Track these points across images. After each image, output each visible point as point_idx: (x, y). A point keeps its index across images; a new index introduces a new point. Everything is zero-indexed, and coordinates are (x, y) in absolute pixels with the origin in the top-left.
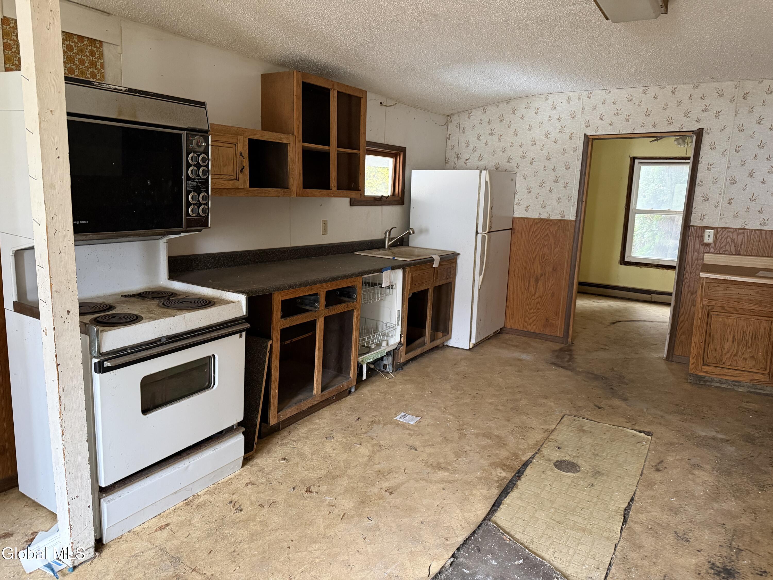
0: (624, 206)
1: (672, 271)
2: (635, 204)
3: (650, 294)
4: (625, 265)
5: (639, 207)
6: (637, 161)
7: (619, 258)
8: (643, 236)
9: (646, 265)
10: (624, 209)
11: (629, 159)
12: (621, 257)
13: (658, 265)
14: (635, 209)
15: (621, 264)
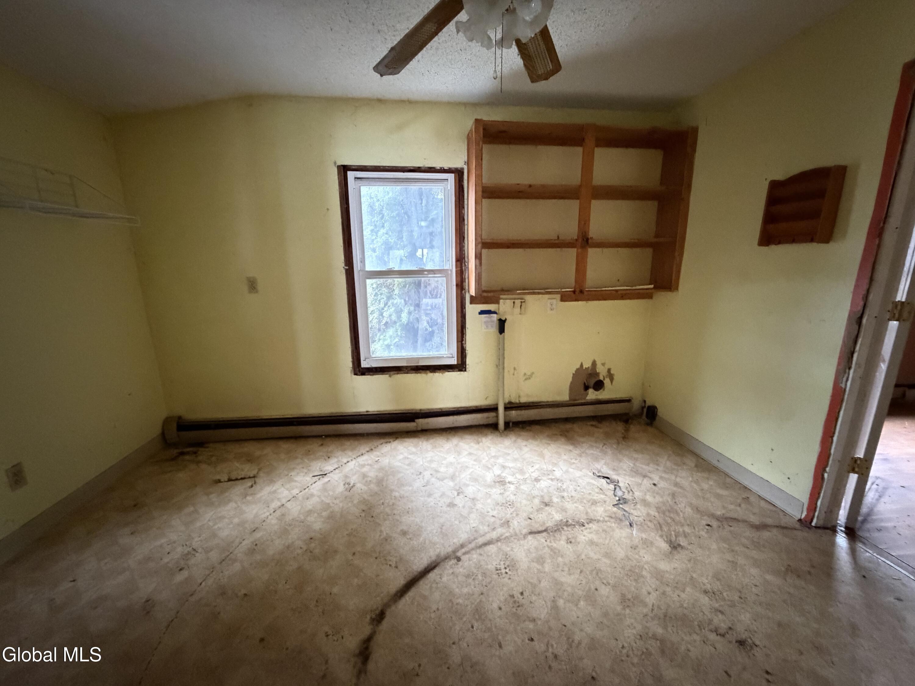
0: (343, 265)
1: (441, 374)
2: (363, 261)
3: (414, 421)
4: (363, 374)
5: (369, 267)
6: (351, 175)
7: (350, 365)
8: (381, 314)
9: (398, 370)
10: (344, 271)
11: (336, 170)
12: (353, 362)
13: (417, 366)
14: (363, 270)
15: (356, 374)
